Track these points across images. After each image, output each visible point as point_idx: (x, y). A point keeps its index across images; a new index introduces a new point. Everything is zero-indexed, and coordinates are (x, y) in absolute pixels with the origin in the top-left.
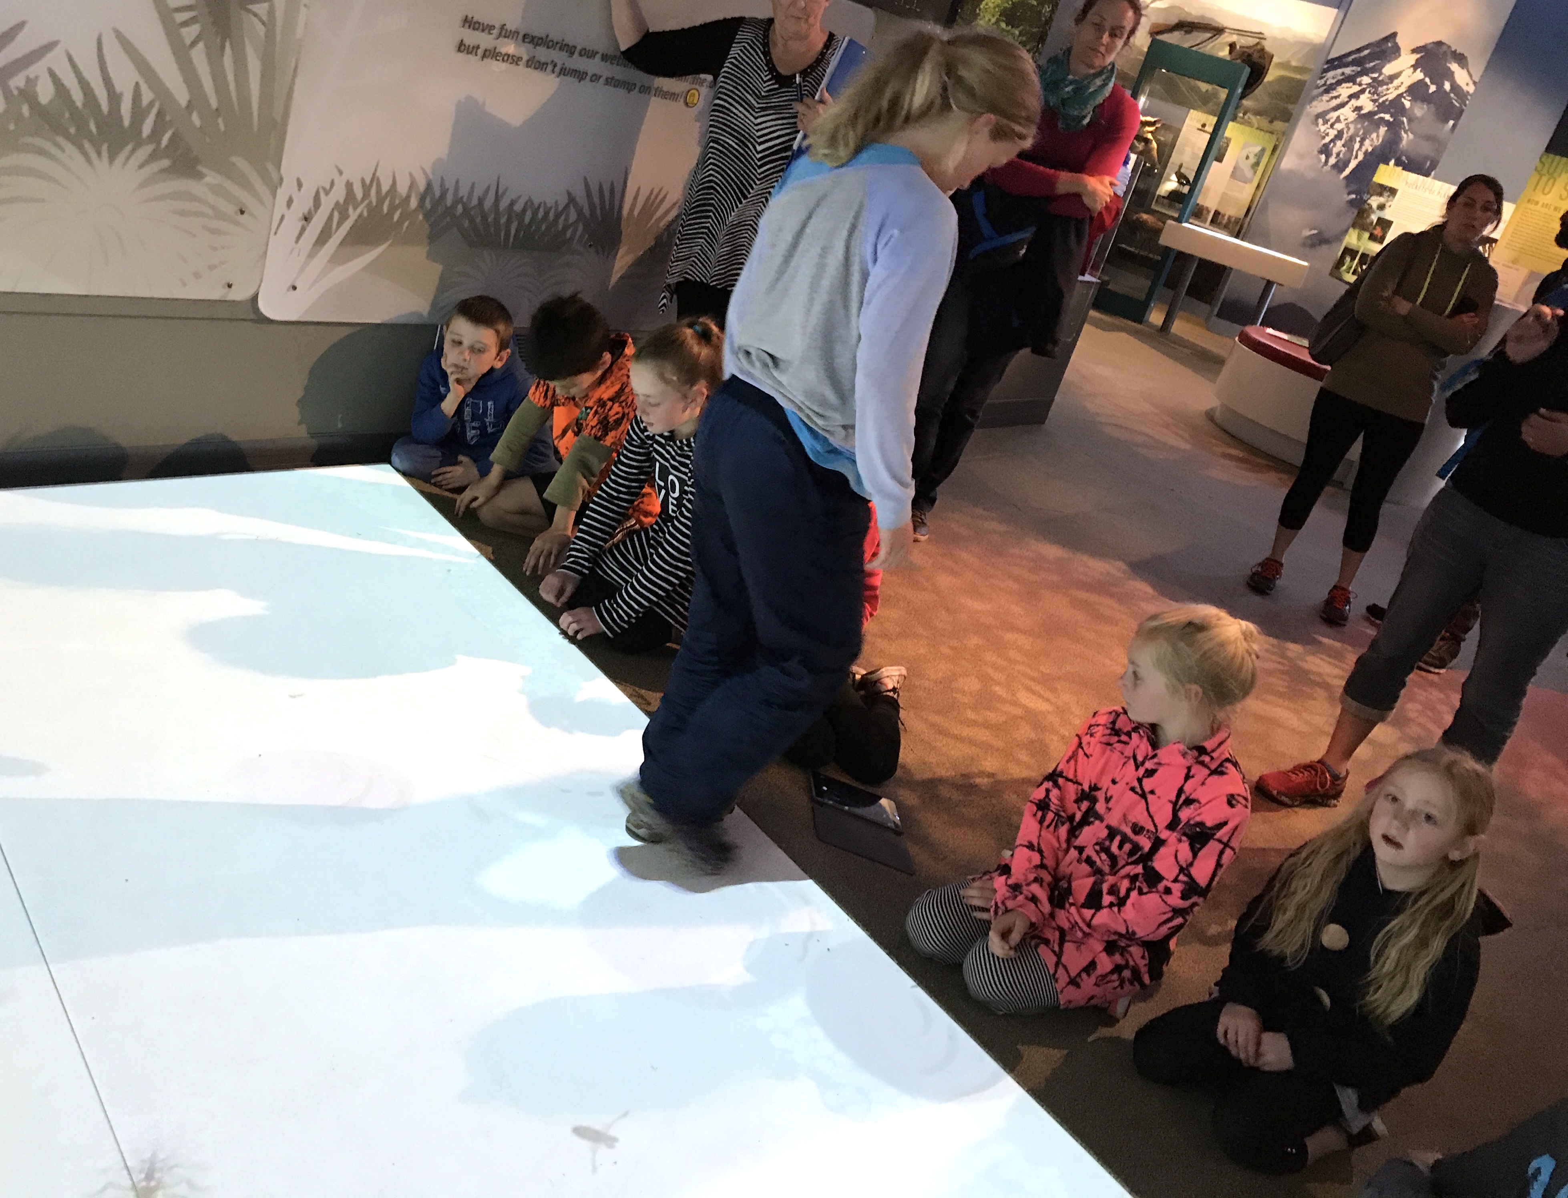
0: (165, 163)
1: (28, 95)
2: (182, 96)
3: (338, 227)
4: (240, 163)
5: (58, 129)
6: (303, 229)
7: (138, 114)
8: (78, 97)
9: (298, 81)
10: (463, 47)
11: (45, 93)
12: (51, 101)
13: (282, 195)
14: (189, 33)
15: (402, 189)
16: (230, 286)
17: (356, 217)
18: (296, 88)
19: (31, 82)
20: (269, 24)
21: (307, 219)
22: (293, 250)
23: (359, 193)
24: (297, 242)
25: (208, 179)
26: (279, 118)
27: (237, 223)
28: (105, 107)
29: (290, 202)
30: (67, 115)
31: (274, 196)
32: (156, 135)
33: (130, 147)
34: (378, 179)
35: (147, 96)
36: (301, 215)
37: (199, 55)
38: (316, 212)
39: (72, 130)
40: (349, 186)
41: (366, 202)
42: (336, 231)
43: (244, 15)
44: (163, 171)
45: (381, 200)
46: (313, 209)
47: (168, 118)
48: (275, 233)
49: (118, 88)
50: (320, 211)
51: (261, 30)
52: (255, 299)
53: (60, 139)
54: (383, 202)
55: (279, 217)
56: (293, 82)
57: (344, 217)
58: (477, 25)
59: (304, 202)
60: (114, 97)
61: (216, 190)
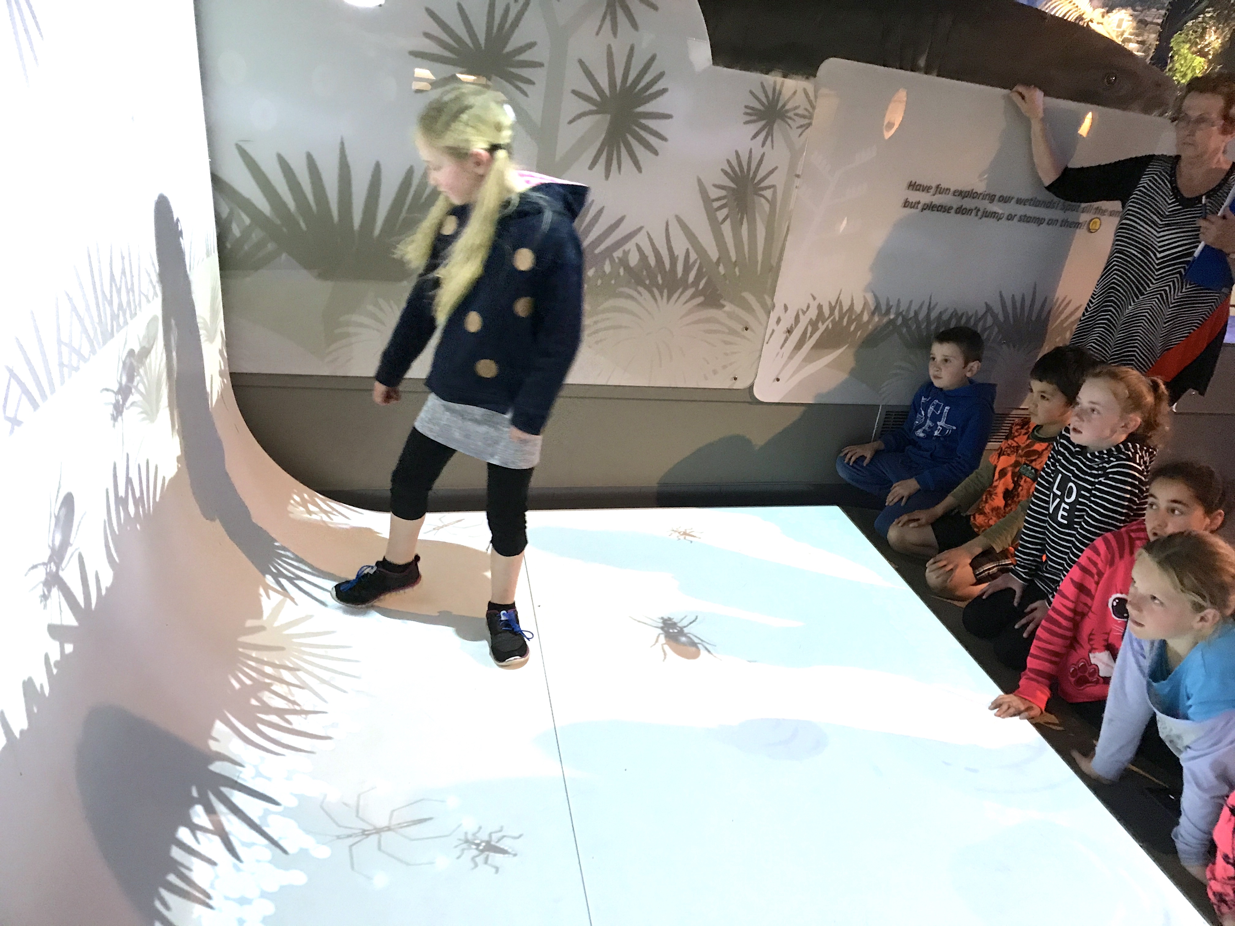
0: (701, 299)
1: (624, 262)
2: (714, 254)
3: (811, 337)
4: (748, 295)
5: (640, 282)
6: (786, 340)
7: (687, 268)
8: (652, 261)
9: (789, 238)
10: (907, 204)
11: (634, 260)
12: (636, 265)
13: (774, 316)
14: (721, 215)
15: (858, 308)
16: (735, 379)
17: (824, 329)
18: (788, 244)
19: (626, 253)
20: (772, 203)
21: (789, 331)
22: (778, 354)
23: (826, 311)
24: (781, 348)
25: (726, 309)
26: (774, 264)
27: (744, 337)
28: (667, 266)
29: (779, 321)
30: (645, 273)
31: (769, 318)
32: (696, 282)
33: (680, 290)
34: (841, 303)
35: (693, 256)
36: (786, 329)
37: (727, 229)
38: (796, 326)
39: (647, 282)
40: (820, 307)
41: (832, 318)
42: (809, 340)
43: (756, 198)
44: (699, 305)
45: (841, 318)
46: (794, 323)
47: (704, 270)
48: (767, 343)
49: (676, 253)
50: (799, 325)
51: (767, 207)
52: (751, 387)
53: (640, 289)
54: (844, 318)
55: (771, 331)
56: (785, 239)
57: (815, 329)
58: (918, 187)
59: (788, 320)
60: (673, 259)
61: (730, 315)
